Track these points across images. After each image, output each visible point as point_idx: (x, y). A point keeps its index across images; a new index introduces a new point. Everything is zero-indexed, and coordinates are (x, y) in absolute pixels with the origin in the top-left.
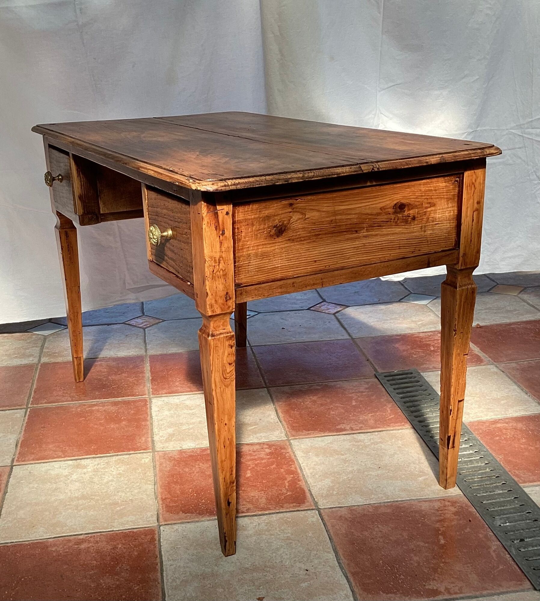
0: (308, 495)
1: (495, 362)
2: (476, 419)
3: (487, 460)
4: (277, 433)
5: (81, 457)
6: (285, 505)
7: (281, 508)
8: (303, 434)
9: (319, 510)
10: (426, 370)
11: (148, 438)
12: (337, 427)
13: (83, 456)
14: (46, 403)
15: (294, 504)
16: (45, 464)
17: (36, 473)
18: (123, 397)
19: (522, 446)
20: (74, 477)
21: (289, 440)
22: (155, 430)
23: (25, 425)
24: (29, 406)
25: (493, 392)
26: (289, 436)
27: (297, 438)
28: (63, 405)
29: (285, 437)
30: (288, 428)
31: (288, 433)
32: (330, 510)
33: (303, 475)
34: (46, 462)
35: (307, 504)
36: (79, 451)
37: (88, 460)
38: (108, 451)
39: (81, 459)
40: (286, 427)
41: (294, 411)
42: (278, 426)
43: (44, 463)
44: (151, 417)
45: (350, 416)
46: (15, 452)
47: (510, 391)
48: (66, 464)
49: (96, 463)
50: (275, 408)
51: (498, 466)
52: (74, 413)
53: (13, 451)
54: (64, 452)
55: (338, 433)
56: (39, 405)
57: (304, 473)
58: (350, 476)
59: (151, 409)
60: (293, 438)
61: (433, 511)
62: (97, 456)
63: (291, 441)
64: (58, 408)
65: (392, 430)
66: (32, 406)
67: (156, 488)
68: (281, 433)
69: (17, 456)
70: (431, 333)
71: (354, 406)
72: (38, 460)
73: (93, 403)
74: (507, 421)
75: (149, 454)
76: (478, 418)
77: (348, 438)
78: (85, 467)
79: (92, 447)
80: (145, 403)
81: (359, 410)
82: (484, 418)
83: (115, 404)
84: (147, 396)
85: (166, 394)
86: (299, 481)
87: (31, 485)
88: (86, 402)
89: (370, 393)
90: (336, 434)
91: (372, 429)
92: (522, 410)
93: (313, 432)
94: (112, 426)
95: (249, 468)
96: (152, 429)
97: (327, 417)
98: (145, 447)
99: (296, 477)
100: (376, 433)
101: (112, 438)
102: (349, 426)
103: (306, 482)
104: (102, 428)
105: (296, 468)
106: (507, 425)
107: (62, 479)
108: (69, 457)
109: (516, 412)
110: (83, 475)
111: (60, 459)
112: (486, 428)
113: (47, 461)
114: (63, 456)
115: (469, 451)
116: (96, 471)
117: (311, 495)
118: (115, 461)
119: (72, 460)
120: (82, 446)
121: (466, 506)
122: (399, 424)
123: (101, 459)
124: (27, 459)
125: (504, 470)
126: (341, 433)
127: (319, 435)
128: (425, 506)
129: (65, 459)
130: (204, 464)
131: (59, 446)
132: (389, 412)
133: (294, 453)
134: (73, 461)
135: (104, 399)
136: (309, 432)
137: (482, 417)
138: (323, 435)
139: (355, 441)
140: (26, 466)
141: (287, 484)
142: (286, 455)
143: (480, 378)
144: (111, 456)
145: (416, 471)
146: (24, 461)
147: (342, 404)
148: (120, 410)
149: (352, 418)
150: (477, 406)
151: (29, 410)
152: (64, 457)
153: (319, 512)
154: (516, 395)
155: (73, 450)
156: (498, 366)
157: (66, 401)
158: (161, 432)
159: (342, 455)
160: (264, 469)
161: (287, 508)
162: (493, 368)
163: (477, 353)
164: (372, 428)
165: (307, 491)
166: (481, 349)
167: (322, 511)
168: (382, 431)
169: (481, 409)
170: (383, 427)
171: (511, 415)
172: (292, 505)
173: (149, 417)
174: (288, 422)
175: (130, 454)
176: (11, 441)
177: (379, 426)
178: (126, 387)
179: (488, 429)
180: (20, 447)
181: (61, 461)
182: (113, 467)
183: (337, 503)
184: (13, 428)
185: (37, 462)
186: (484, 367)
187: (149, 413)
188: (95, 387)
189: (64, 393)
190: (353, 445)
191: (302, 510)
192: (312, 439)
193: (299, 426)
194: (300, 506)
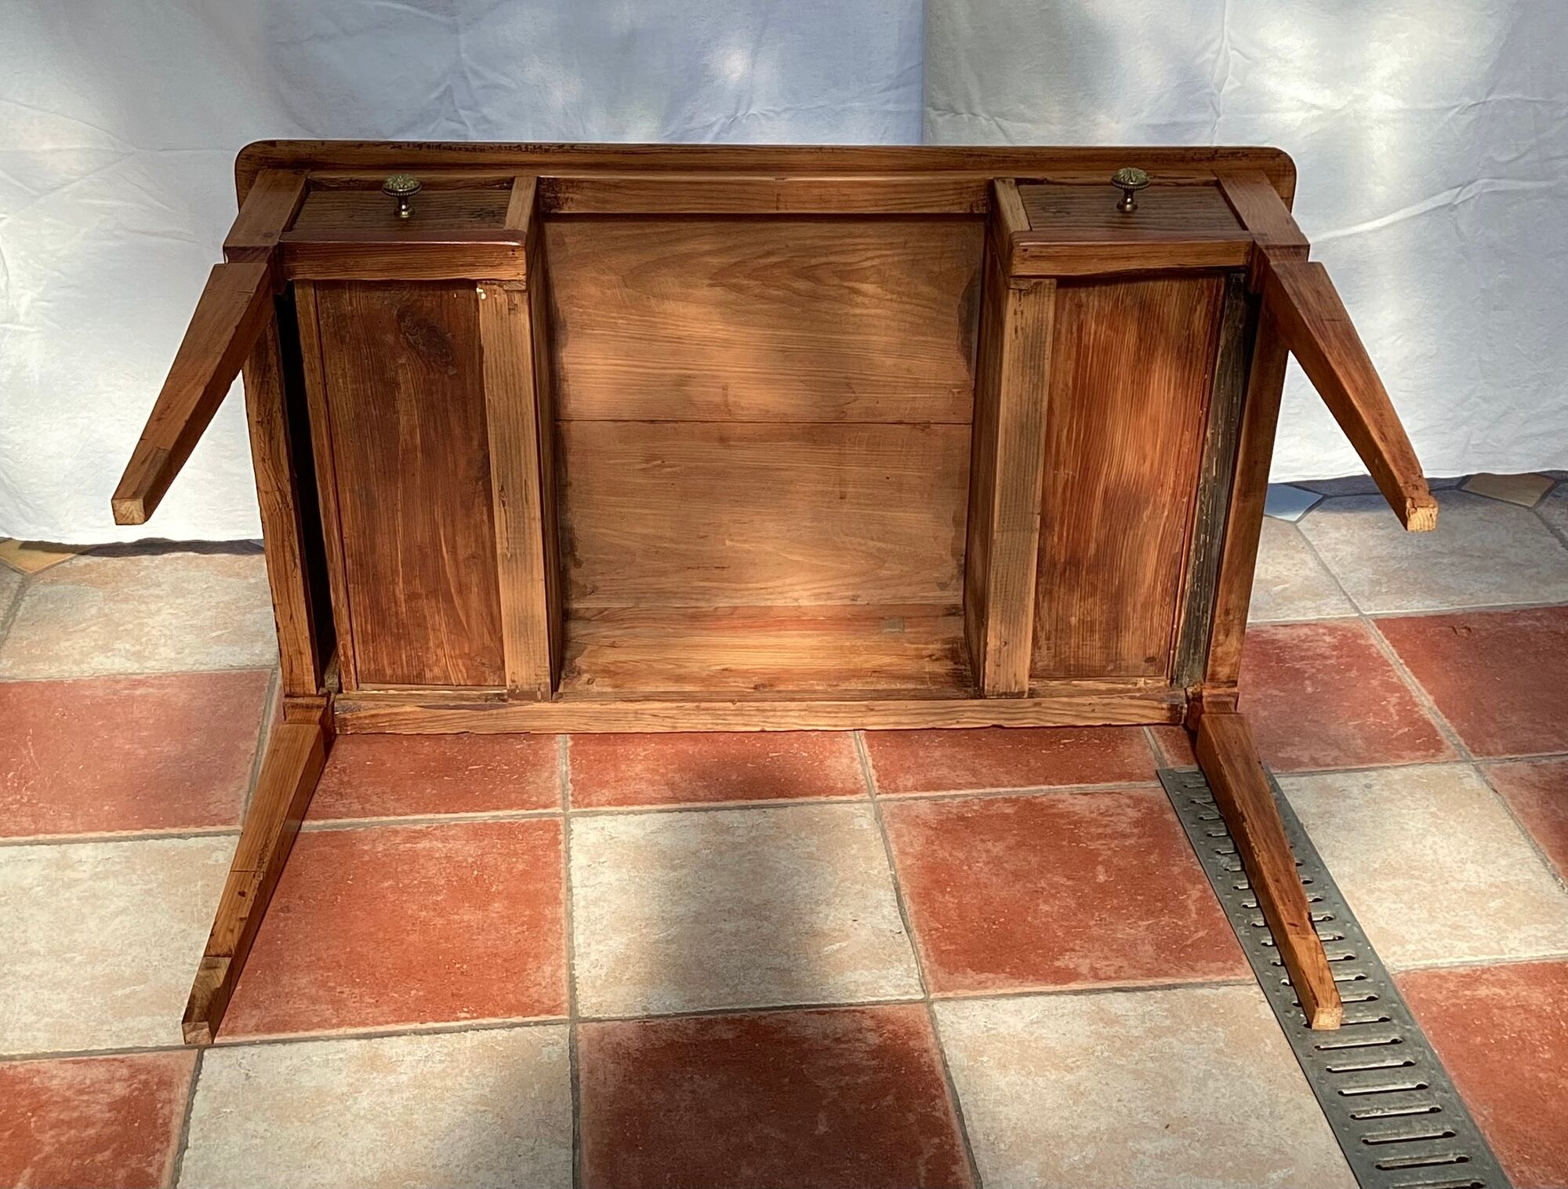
1: (1474, 751)
2: (1422, 964)
3: (1451, 1122)
4: (899, 970)
5: (381, 1029)
8: (967, 982)
10: (1291, 766)
11: (560, 966)
12: (1057, 964)
13: (387, 1023)
16: (287, 1047)
17: (263, 1081)
18: (498, 809)
19: (1541, 1075)
20: (364, 1102)
21: (927, 1003)
22: (579, 939)
25: (1469, 866)
26: (931, 988)
27: (950, 995)
28: (337, 826)
29: (919, 988)
30: (928, 956)
31: (929, 977)
33: (966, 1139)
34: (291, 1041)
36: (377, 1005)
37: (402, 1041)
38: (454, 1012)
39: (382, 1035)
40: (922, 953)
41: (943, 892)
42: (899, 945)
43: (284, 1042)
44: (570, 889)
45: (1092, 923)
47: (1512, 866)
48: (343, 1050)
49: (420, 1054)
50: (894, 877)
51: (1478, 1148)
52: (367, 858)
54: (337, 1003)
55: (1058, 988)
57: (969, 1130)
58: (1090, 1151)
59: (569, 859)
60: (939, 995)
62: (424, 1026)
63: (936, 1007)
65: (1202, 985)
67: (577, 1158)
68: (909, 971)
70: (1306, 630)
71: (1102, 889)
72: (270, 1031)
73: (418, 827)
74: (1504, 977)
75: (562, 1027)
76: (1429, 957)
77: (1084, 1008)
78: (391, 1066)
79: (413, 992)
80: (553, 836)
81: (1115, 901)
82: (1444, 961)
83: (477, 832)
84: (558, 810)
85: (610, 804)
86: (956, 1161)
87: (250, 1126)
88: (399, 823)
89: (1143, 840)
90: (1051, 988)
91: (1149, 976)
92: (1543, 937)
93: (991, 976)
94: (466, 918)
95: (824, 1103)
96: (571, 935)
97: (1030, 925)
98: (552, 1004)
99: (947, 1147)
100: (1159, 994)
101: (464, 962)
102: (1088, 961)
103: (973, 1166)
104: (439, 921)
105: (946, 1114)
106: (1503, 992)
107: (330, 1108)
108: (352, 1025)
109: (1529, 945)
110: (385, 1098)
111: (327, 1032)
112: (1448, 998)
113: (292, 1035)
114: (334, 1021)
115: (1404, 1083)
116: (419, 1083)
118: (473, 1049)
119: (358, 1037)
120: (385, 987)
122: (1220, 964)
123: (436, 1041)
124: (241, 1023)
125: (1496, 1163)
126: (1065, 987)
127: (1009, 991)
129: (341, 1031)
130: (705, 1078)
131: (323, 984)
132: (1194, 916)
133: (942, 1052)
134: (364, 1042)
135: (446, 813)
136: (983, 976)
137: (1437, 957)
138: (1018, 990)
139: (1102, 1019)
140: (238, 1052)
141: (922, 1171)
142: (922, 1060)
143: (1433, 809)
144: (460, 1030)
145: (1265, 1147)
147: (1068, 879)
148: (489, 859)
149: (1096, 931)
150: (1424, 915)
152: (339, 1025)
154: (1529, 881)
155: (361, 1002)
156: (1482, 768)
157: (347, 815)
158: (594, 947)
159: (1070, 1070)
160: (863, 1107)
162: (1468, 777)
163: (1429, 716)
164: (1150, 974)
166: (1437, 702)
168: (1175, 987)
169: (1436, 926)
170: (1178, 974)
171: (1514, 955)
173: (564, 890)
174: (927, 933)
175: (513, 1026)
177: (1165, 966)
178: (505, 772)
179: (1454, 1005)
181: (329, 1039)
182: (466, 1073)
185: (266, 1037)
186: (1444, 770)
187: (563, 874)
188: (426, 768)
189: (342, 783)
190: (1099, 1035)
192: (991, 1002)
193: (956, 953)
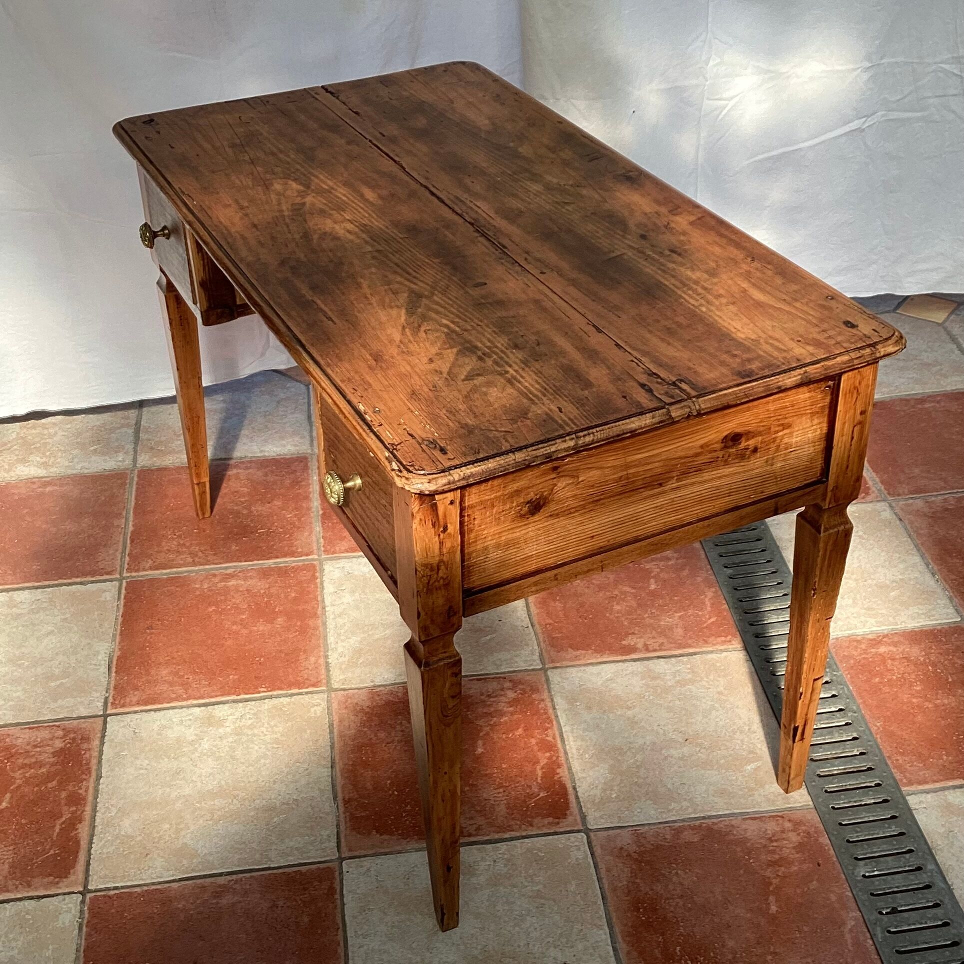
0: (572, 798)
1: (889, 494)
2: (848, 633)
3: (857, 731)
4: (526, 652)
5: (213, 700)
6: (536, 821)
7: (530, 828)
8: (569, 656)
9: (587, 831)
11: (320, 657)
12: (624, 643)
13: (216, 696)
14: (151, 569)
15: (551, 819)
16: (158, 713)
17: (144, 735)
18: (277, 558)
20: (206, 745)
21: (544, 670)
22: (331, 639)
23: (120, 619)
24: (125, 575)
26: (546, 661)
27: (558, 665)
28: (179, 573)
29: (539, 662)
30: (545, 641)
31: (545, 654)
32: (605, 833)
33: (566, 753)
34: (159, 710)
35: (570, 819)
36: (210, 685)
37: (226, 706)
38: (257, 688)
39: (214, 704)
40: (541, 640)
41: (555, 600)
43: (155, 710)
44: (324, 608)
45: (646, 616)
46: (109, 683)
47: (907, 568)
48: (191, 714)
49: (238, 714)
51: (872, 746)
52: (198, 593)
53: (104, 680)
54: (186, 685)
55: (624, 657)
56: (141, 573)
57: (567, 748)
58: (640, 757)
59: (323, 588)
60: (552, 665)
61: (763, 841)
62: (239, 698)
63: (549, 673)
64: (172, 580)
65: (710, 652)
66: (128, 575)
67: (334, 774)
68: (533, 651)
69: (112, 692)
71: (652, 594)
72: (146, 704)
73: (229, 571)
74: (897, 639)
75: (322, 695)
76: (852, 629)
77: (639, 670)
78: (221, 723)
79: (231, 677)
80: (313, 574)
81: (660, 602)
82: (861, 631)
83: (265, 573)
84: (315, 557)
85: (347, 551)
86: (559, 766)
87: (138, 762)
88: (216, 569)
89: (680, 561)
90: (620, 658)
91: (679, 648)
92: (922, 614)
93: (583, 652)
94: (261, 628)
95: (481, 734)
96: (326, 637)
97: (608, 619)
98: (315, 680)
99: (554, 758)
100: (685, 659)
101: (261, 656)
102: (642, 640)
103: (570, 769)
104: (245, 632)
105: (554, 738)
107: (185, 750)
108: (195, 699)
109: (913, 618)
110: (218, 742)
111: (180, 704)
113: (160, 706)
114: (185, 697)
115: (833, 707)
116: (238, 732)
117: (577, 798)
118: (269, 710)
119: (199, 706)
120: (214, 674)
121: (816, 832)
122: (722, 638)
123: (247, 706)
124: (128, 700)
125: (882, 755)
126: (628, 657)
127: (594, 661)
128: (751, 830)
129: (189, 702)
131: (176, 674)
132: (708, 608)
133: (552, 700)
134: (203, 708)
135: (246, 560)
136: (578, 653)
138: (600, 660)
139: (649, 676)
140: (128, 718)
141: (539, 773)
142: (540, 706)
143: (861, 533)
144: (261, 699)
145: (744, 750)
146: (123, 706)
147: (632, 588)
148: (274, 591)
150: (850, 602)
151: (124, 584)
152: (187, 699)
153: (588, 837)
154: (917, 578)
155: (200, 684)
156: (893, 504)
157: (184, 566)
158: (340, 644)
159: (629, 708)
160: (504, 736)
161: (539, 828)
162: (884, 511)
164: (679, 646)
165: (570, 790)
167: (592, 834)
168: (695, 654)
169: (857, 609)
170: (697, 645)
171: (905, 625)
172: (546, 821)
173: (320, 609)
174: (544, 626)
175: (292, 695)
176: (100, 658)
177: (690, 641)
178: (281, 533)
180: (116, 672)
181: (182, 707)
182: (266, 725)
183: (616, 820)
184: (101, 626)
185: (145, 707)
186: (870, 507)
187: (321, 597)
189: (179, 543)
190: (648, 686)
191: (562, 833)
192: (583, 668)
193: (562, 639)
194: (558, 823)
